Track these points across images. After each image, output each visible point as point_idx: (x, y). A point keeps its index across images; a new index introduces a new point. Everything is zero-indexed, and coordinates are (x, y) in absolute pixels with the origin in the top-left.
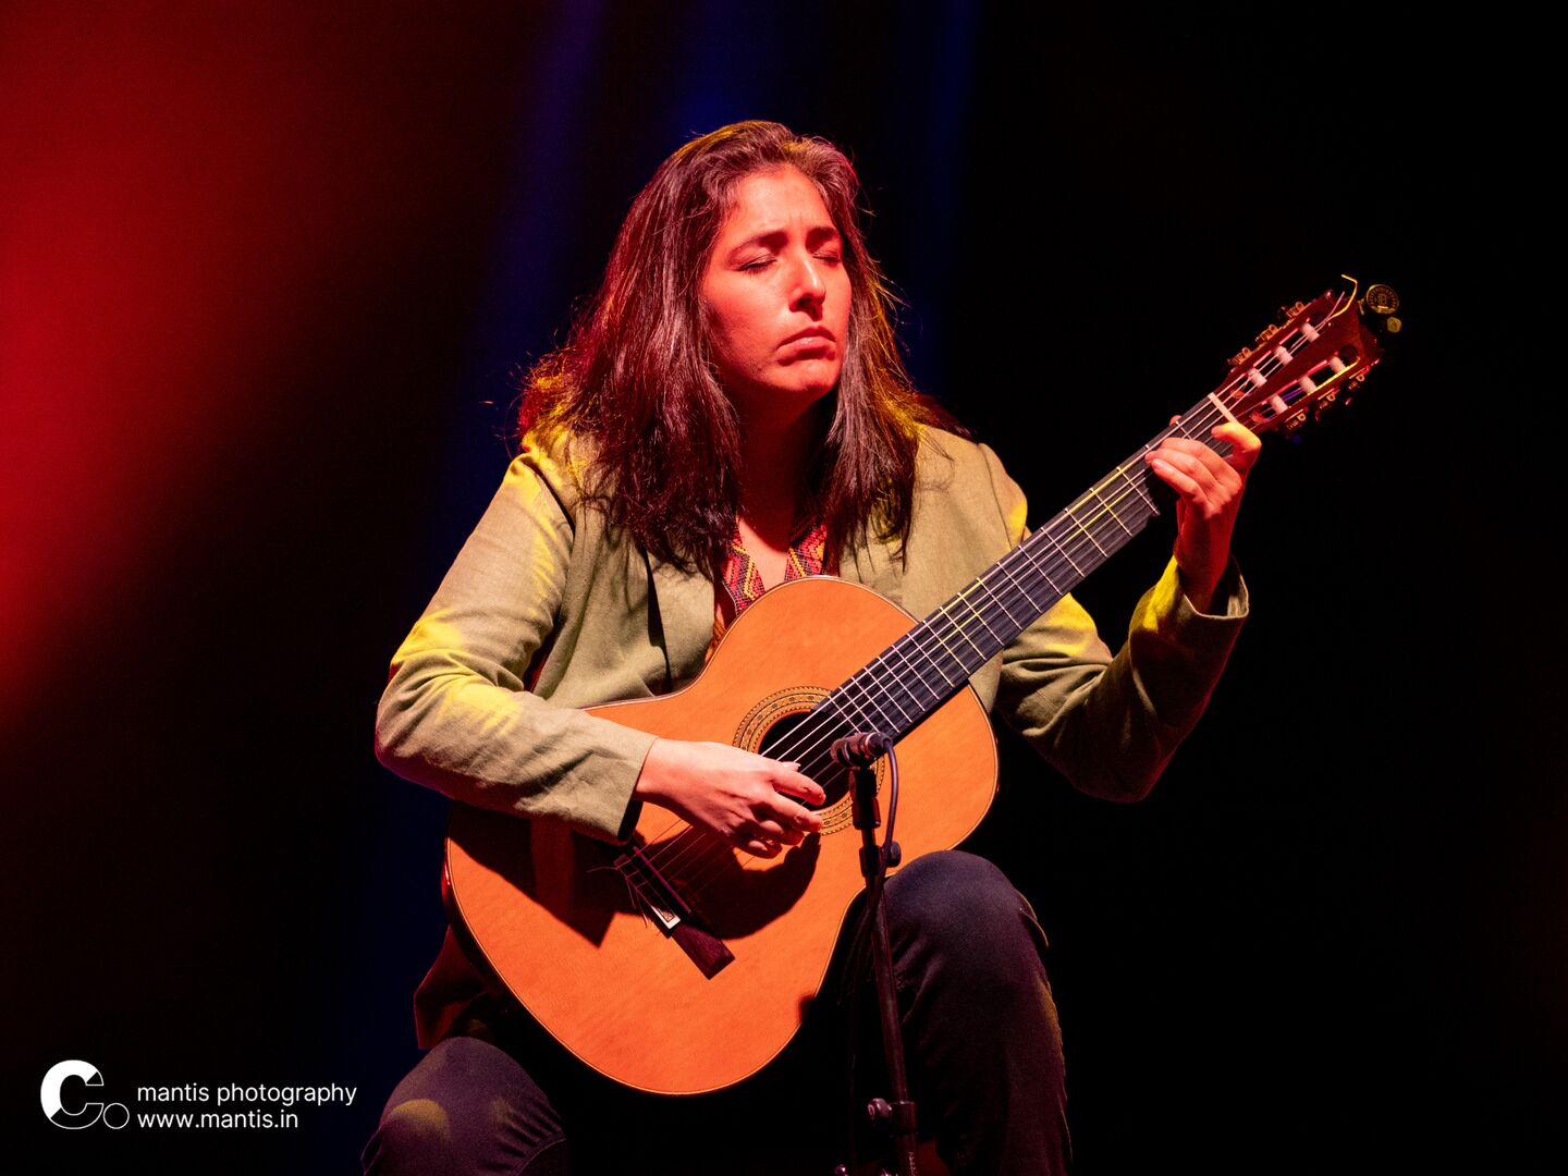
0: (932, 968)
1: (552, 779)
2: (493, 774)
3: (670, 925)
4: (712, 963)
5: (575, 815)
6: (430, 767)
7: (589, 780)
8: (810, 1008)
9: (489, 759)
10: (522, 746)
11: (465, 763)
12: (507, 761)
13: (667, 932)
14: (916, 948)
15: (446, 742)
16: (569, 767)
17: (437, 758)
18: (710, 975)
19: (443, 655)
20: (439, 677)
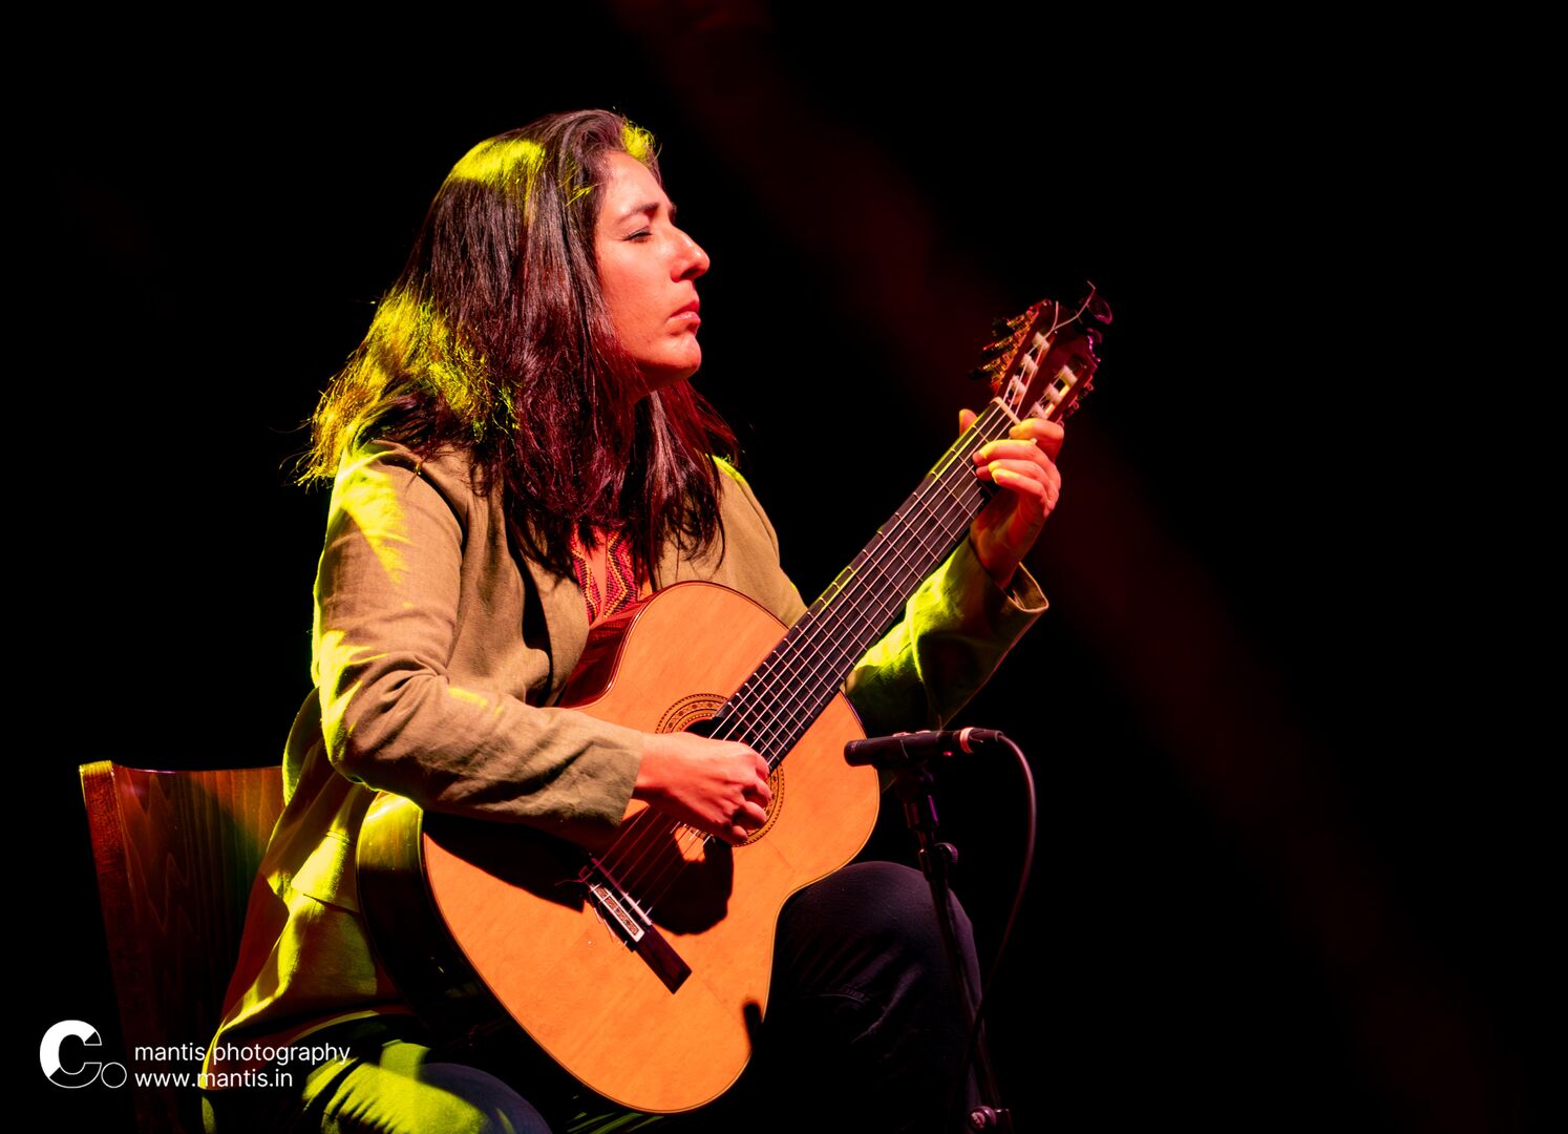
0: (908, 979)
1: (554, 774)
3: (636, 938)
4: (675, 978)
7: (590, 773)
13: (632, 945)
14: (887, 958)
16: (571, 761)
18: (673, 989)
19: (410, 655)
20: (417, 678)
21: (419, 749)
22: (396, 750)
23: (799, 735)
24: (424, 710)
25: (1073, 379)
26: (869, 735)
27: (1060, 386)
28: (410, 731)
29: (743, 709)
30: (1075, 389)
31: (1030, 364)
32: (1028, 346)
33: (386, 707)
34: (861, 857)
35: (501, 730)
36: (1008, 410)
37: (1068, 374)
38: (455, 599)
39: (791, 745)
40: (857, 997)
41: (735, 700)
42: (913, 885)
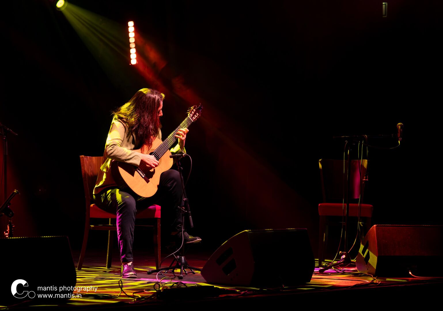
0: (175, 183)
1: (131, 159)
2: (123, 158)
3: (143, 177)
4: (148, 181)
5: (134, 163)
6: (115, 157)
7: (135, 159)
8: (158, 186)
9: (123, 156)
10: (128, 155)
11: (120, 156)
12: (126, 156)
13: (143, 178)
14: (172, 182)
15: (118, 154)
16: (133, 157)
17: (117, 156)
18: (148, 183)
19: (115, 144)
20: (115, 146)
21: (115, 155)
22: (112, 155)
23: (164, 154)
24: (116, 150)
25: (198, 114)
26: (172, 154)
27: (196, 115)
28: (114, 153)
29: (157, 151)
30: (198, 116)
31: (193, 112)
32: (193, 110)
33: (111, 150)
34: (171, 169)
35: (125, 153)
36: (190, 118)
37: (197, 114)
38: (123, 138)
39: (163, 155)
40: (169, 185)
41: (156, 150)
42: (177, 173)
